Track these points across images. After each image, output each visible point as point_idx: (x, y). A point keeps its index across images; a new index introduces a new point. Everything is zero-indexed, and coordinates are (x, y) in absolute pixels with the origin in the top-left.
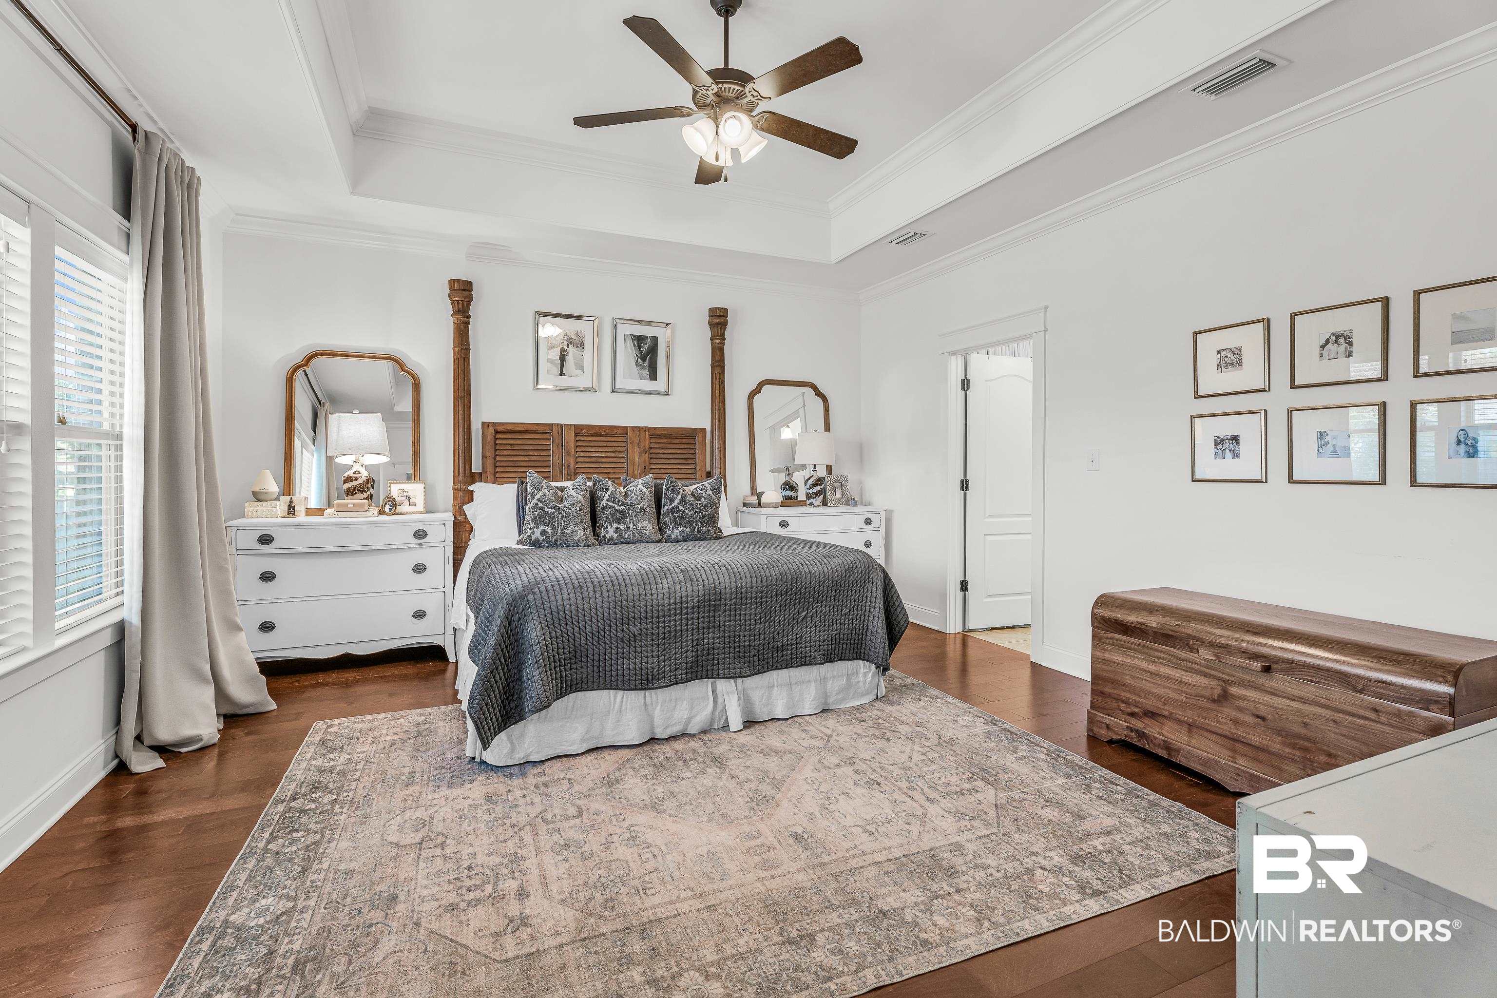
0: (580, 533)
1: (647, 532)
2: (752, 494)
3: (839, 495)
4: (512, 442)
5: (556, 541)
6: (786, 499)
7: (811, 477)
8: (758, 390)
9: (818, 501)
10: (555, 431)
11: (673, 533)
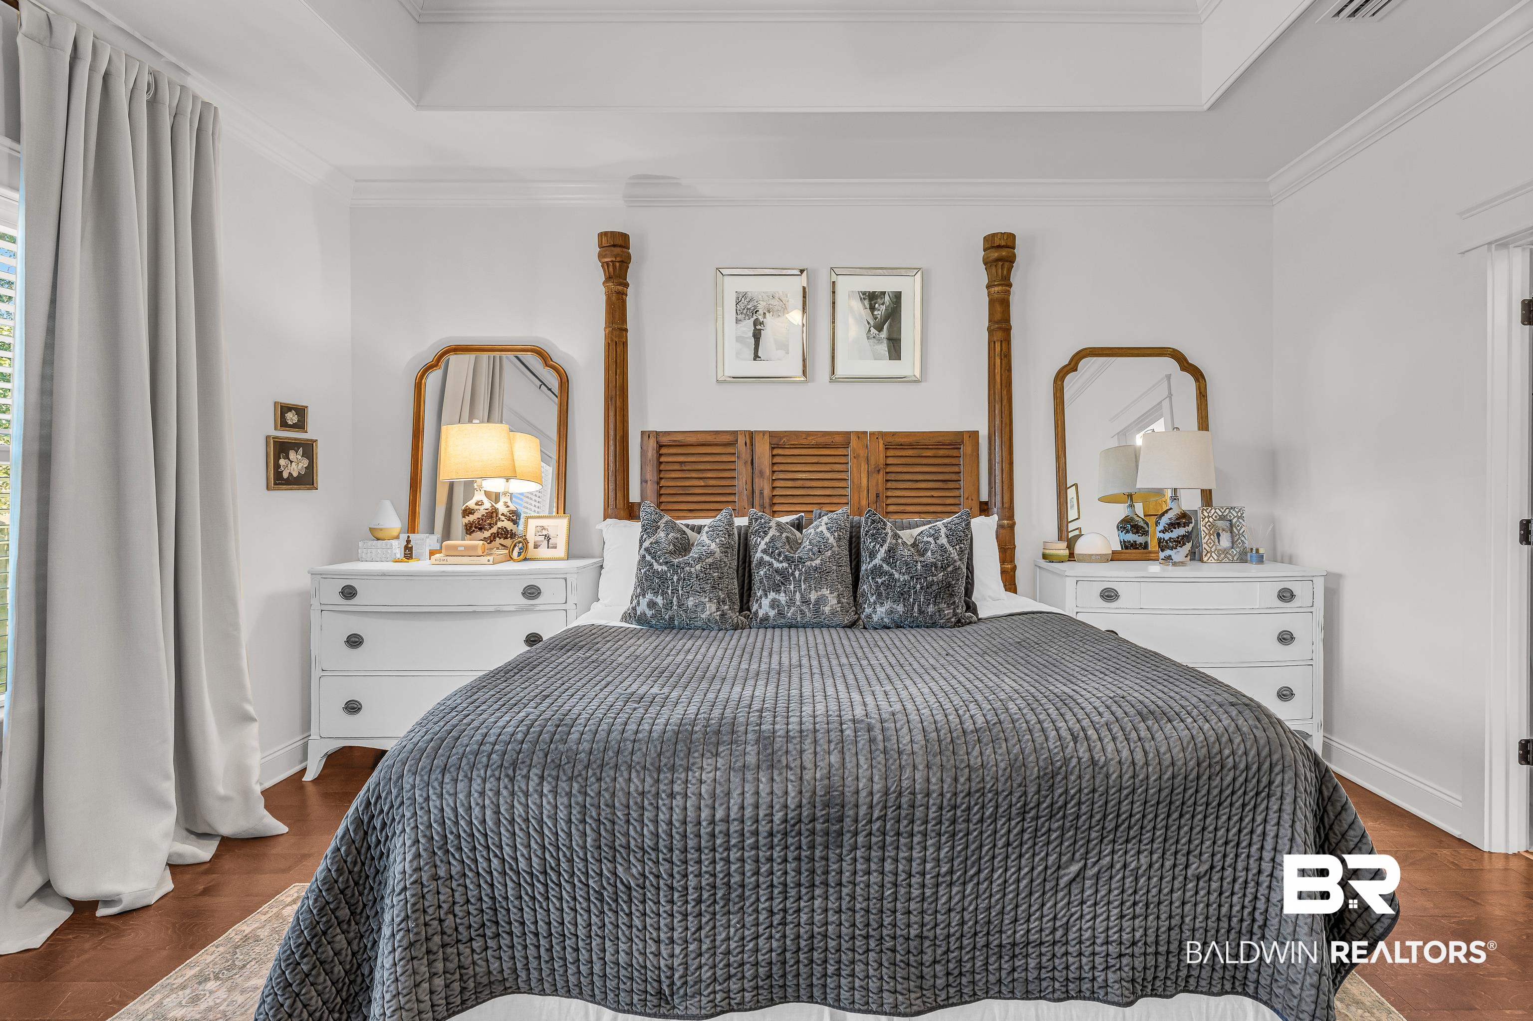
0: (711, 608)
1: (827, 609)
2: (1060, 539)
3: (1225, 542)
4: (681, 459)
5: (672, 619)
6: (1127, 548)
7: (1166, 512)
8: (1072, 366)
9: (1180, 554)
10: (741, 441)
11: (875, 612)
